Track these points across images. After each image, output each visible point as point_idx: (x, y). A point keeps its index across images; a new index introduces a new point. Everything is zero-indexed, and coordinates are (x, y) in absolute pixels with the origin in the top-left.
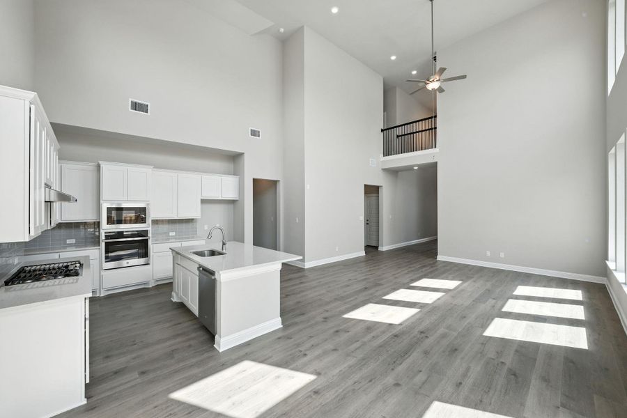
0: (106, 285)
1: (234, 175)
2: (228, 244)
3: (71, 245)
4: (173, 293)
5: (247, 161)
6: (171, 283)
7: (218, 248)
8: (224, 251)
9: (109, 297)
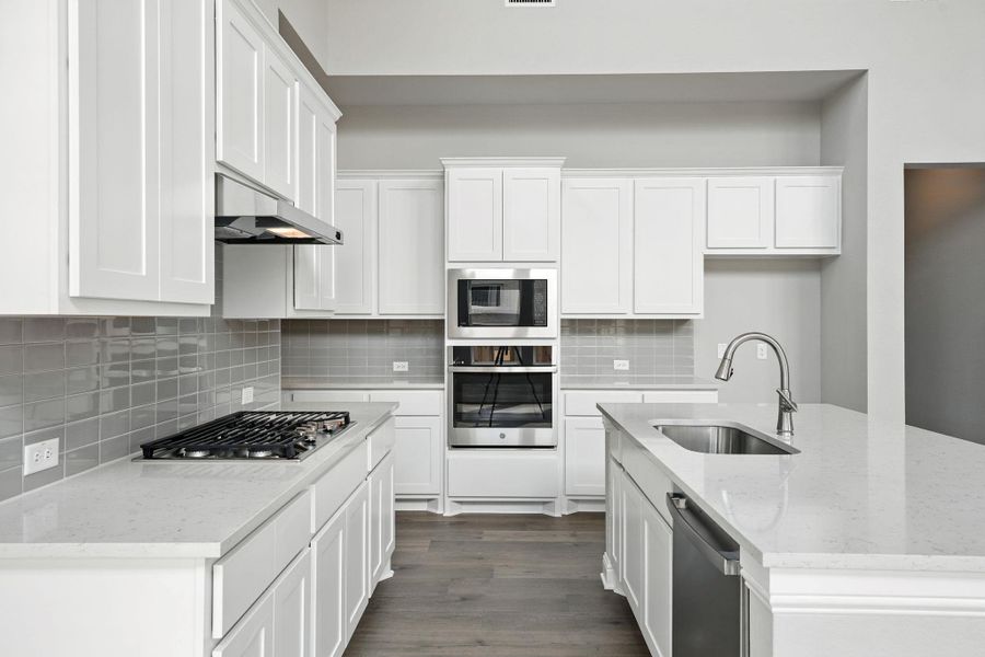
0: (457, 489)
1: (822, 164)
2: (803, 415)
3: (401, 376)
4: (605, 556)
5: (877, 97)
6: (601, 516)
7: (761, 421)
8: (786, 439)
9: (462, 521)
